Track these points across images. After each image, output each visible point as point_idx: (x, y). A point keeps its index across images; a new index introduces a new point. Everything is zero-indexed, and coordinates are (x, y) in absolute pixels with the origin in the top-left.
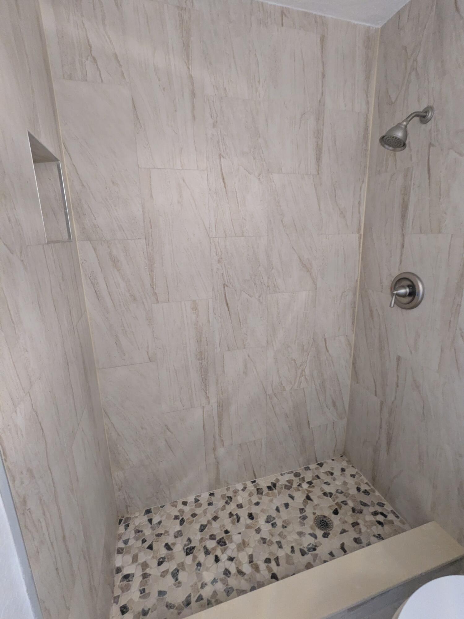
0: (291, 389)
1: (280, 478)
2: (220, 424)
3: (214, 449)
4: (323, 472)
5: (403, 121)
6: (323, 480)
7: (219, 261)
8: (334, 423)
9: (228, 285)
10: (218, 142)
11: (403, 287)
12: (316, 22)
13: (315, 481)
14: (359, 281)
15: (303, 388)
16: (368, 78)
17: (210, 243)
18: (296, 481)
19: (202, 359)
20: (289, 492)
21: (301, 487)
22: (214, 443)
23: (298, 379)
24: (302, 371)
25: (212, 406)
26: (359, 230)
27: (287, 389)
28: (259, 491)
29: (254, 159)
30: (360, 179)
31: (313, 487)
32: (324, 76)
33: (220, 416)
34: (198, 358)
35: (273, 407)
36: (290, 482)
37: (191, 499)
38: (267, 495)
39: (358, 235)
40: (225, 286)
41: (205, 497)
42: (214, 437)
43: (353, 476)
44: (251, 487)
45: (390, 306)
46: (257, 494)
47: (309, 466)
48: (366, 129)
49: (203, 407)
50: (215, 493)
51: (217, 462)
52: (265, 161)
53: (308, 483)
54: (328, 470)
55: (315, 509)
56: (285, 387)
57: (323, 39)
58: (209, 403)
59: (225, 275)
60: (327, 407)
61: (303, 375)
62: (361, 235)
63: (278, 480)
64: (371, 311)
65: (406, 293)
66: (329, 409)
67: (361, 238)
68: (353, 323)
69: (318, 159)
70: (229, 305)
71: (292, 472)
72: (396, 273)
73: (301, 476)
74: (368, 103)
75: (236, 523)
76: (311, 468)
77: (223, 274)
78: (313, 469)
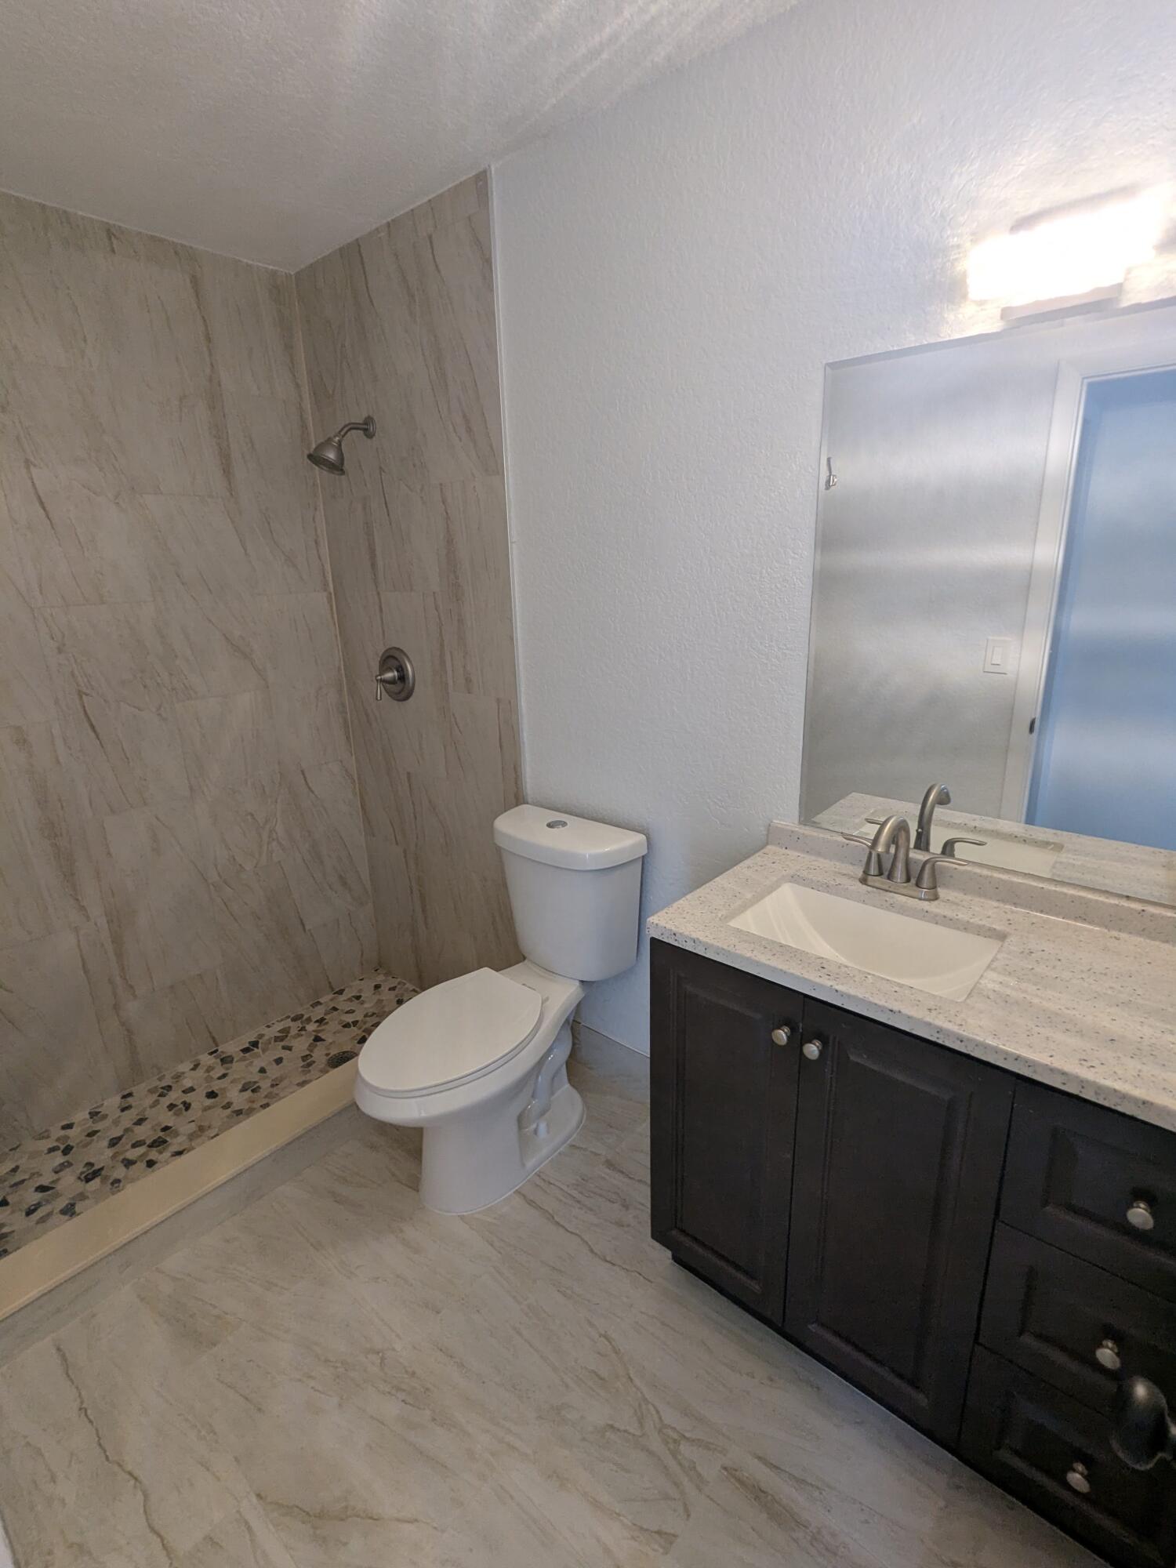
0: (256, 867)
1: (266, 1031)
2: (120, 955)
3: (116, 1007)
4: (345, 1001)
5: (335, 437)
6: (342, 1010)
7: (60, 651)
8: (349, 914)
9: (88, 692)
10: (18, 438)
11: (390, 669)
12: (176, 253)
13: (329, 1016)
14: (342, 667)
15: (279, 862)
16: (289, 348)
17: (35, 617)
18: (294, 1027)
19: (56, 836)
20: (282, 1044)
21: (305, 1030)
22: (115, 994)
23: (265, 848)
24: (271, 831)
25: (96, 924)
26: (325, 585)
27: (248, 869)
28: (226, 1060)
29: (101, 469)
30: (309, 504)
31: (327, 1023)
32: (209, 339)
33: (117, 940)
34: (46, 835)
35: (226, 906)
36: (286, 1031)
37: (80, 1116)
38: (243, 1059)
39: (325, 594)
40: (80, 694)
41: (113, 1102)
42: (111, 982)
43: (393, 989)
44: (206, 1059)
45: (377, 699)
46: (222, 1065)
47: (320, 1000)
48: (304, 426)
49: (76, 930)
50: (134, 1091)
51: (128, 1030)
52: (123, 473)
53: (317, 1021)
54: (353, 994)
55: (328, 1049)
56: (243, 865)
57: (195, 282)
58: (88, 918)
59: (76, 673)
60: (331, 888)
61: (273, 840)
62: (330, 594)
63: (261, 1036)
64: (367, 715)
65: (394, 676)
66: (336, 892)
67: (331, 598)
68: (348, 738)
69: (227, 472)
70: (98, 729)
71: (288, 1017)
72: (381, 650)
73: (305, 1017)
74: (298, 386)
75: (184, 1113)
76: (322, 1002)
77: (73, 674)
78: (325, 1002)
